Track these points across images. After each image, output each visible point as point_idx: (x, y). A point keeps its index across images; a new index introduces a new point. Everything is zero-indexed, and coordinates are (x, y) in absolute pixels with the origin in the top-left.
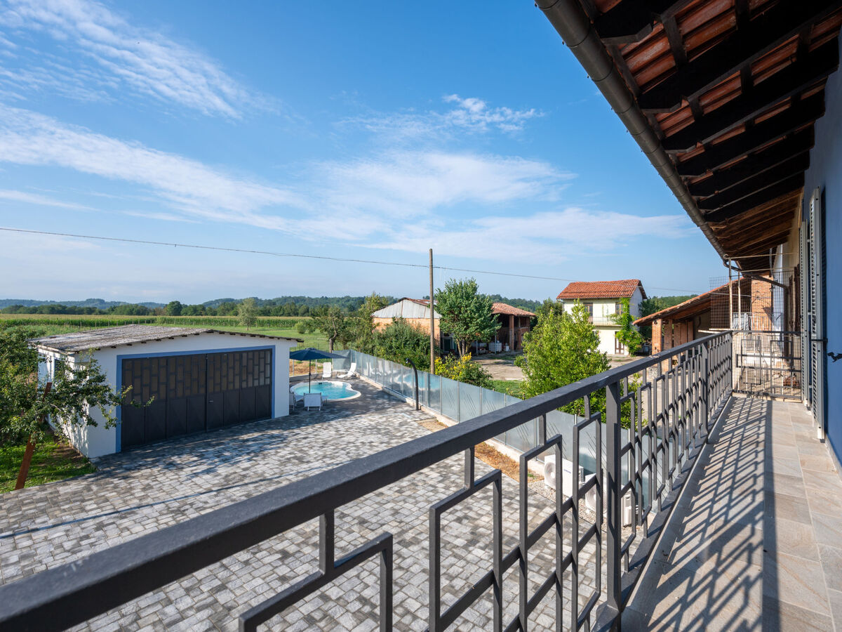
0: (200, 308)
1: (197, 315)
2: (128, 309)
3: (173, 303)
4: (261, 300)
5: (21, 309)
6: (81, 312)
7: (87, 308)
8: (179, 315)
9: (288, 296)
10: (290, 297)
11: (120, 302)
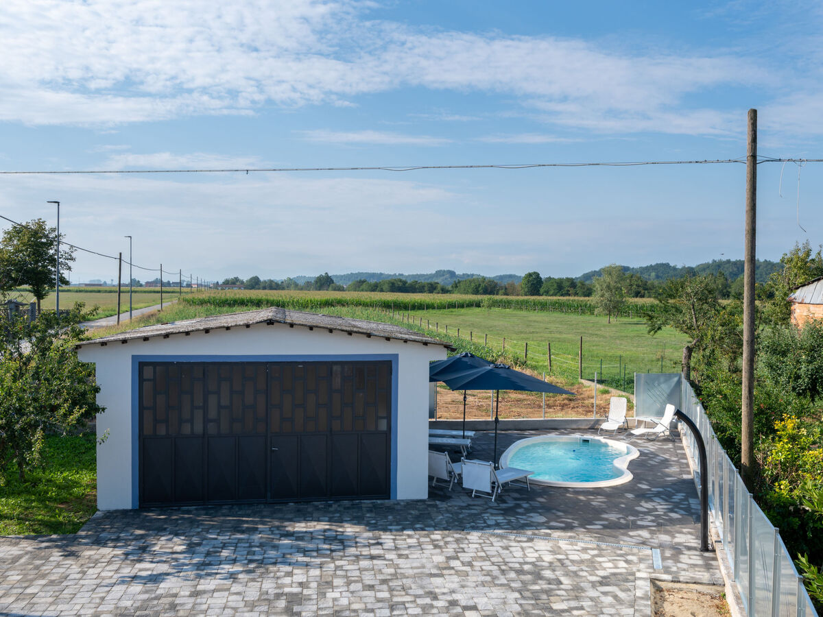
0: (568, 284)
1: (562, 295)
2: (473, 285)
3: (530, 275)
4: (674, 269)
5: (364, 286)
6: (421, 289)
7: (428, 284)
8: (539, 294)
9: (724, 259)
10: (729, 261)
11: (473, 275)
